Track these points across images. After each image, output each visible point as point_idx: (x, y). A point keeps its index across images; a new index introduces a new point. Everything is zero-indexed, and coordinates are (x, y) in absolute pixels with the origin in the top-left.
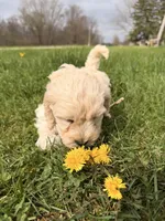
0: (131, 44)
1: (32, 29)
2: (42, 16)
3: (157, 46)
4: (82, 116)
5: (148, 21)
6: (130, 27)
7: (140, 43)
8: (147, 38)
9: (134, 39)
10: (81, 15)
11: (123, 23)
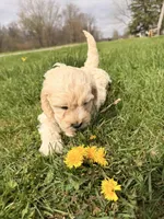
0: (131, 37)
1: (31, 33)
2: (41, 18)
3: (157, 35)
4: (74, 103)
5: (146, 12)
6: (129, 19)
7: (139, 34)
8: (147, 29)
9: (134, 31)
10: (79, 13)
11: (121, 17)
